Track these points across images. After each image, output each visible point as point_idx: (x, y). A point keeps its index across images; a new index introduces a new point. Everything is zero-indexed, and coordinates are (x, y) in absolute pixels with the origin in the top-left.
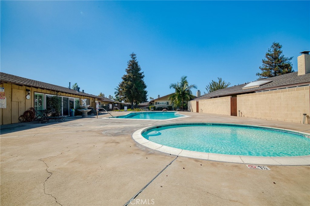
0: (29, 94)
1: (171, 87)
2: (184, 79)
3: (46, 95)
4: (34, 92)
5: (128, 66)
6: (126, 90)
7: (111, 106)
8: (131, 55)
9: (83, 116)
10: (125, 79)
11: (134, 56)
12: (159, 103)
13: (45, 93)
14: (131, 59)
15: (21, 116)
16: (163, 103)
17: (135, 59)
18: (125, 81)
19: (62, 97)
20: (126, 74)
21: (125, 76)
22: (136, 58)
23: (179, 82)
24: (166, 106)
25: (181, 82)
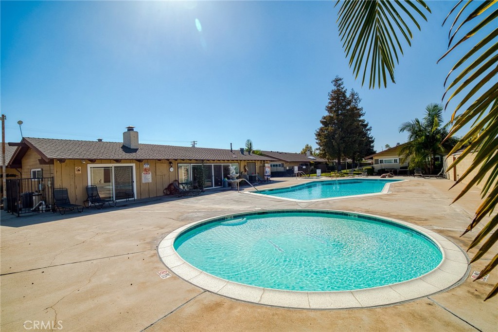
0: (172, 166)
1: (402, 130)
2: (433, 111)
3: (191, 164)
4: (178, 163)
5: (330, 101)
6: (324, 141)
7: (296, 168)
8: (334, 81)
9: (232, 188)
10: (326, 122)
11: (340, 82)
12: (381, 162)
13: (190, 163)
14: (335, 88)
15: (166, 189)
16: (390, 162)
17: (342, 86)
18: (326, 126)
19: (213, 164)
20: (326, 114)
21: (324, 118)
22: (342, 84)
23: (422, 118)
24: (398, 165)
25: (426, 116)
